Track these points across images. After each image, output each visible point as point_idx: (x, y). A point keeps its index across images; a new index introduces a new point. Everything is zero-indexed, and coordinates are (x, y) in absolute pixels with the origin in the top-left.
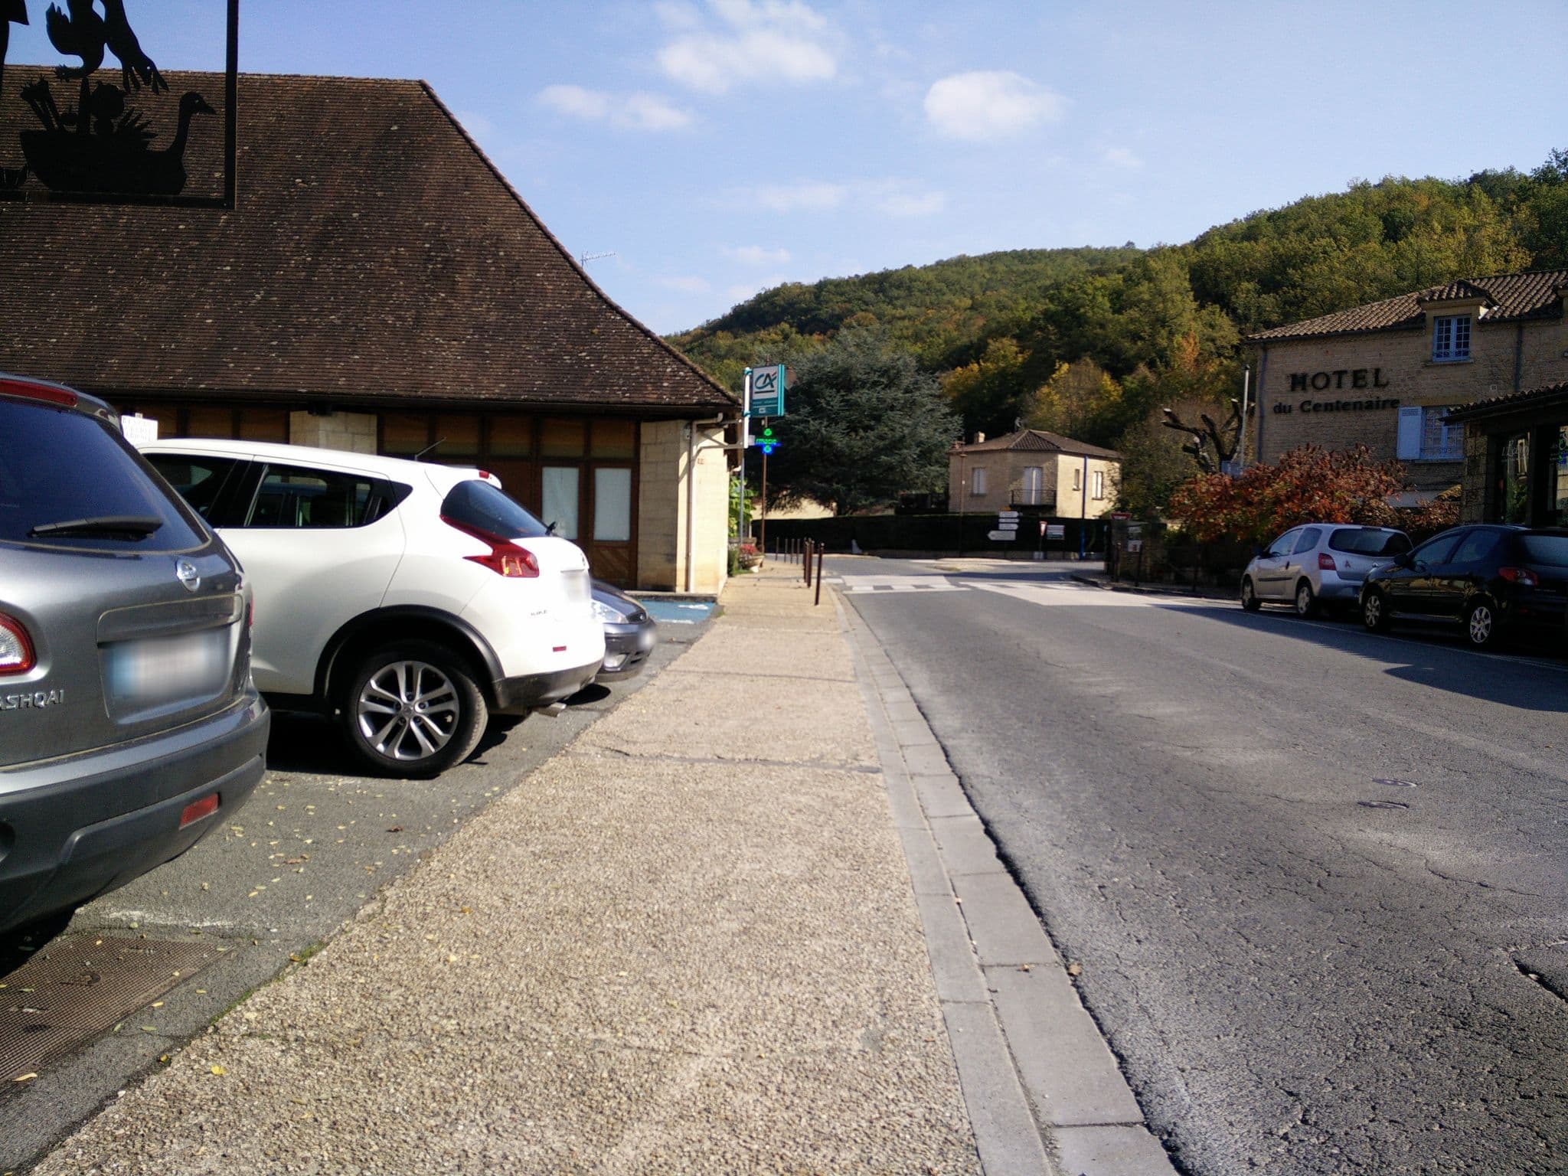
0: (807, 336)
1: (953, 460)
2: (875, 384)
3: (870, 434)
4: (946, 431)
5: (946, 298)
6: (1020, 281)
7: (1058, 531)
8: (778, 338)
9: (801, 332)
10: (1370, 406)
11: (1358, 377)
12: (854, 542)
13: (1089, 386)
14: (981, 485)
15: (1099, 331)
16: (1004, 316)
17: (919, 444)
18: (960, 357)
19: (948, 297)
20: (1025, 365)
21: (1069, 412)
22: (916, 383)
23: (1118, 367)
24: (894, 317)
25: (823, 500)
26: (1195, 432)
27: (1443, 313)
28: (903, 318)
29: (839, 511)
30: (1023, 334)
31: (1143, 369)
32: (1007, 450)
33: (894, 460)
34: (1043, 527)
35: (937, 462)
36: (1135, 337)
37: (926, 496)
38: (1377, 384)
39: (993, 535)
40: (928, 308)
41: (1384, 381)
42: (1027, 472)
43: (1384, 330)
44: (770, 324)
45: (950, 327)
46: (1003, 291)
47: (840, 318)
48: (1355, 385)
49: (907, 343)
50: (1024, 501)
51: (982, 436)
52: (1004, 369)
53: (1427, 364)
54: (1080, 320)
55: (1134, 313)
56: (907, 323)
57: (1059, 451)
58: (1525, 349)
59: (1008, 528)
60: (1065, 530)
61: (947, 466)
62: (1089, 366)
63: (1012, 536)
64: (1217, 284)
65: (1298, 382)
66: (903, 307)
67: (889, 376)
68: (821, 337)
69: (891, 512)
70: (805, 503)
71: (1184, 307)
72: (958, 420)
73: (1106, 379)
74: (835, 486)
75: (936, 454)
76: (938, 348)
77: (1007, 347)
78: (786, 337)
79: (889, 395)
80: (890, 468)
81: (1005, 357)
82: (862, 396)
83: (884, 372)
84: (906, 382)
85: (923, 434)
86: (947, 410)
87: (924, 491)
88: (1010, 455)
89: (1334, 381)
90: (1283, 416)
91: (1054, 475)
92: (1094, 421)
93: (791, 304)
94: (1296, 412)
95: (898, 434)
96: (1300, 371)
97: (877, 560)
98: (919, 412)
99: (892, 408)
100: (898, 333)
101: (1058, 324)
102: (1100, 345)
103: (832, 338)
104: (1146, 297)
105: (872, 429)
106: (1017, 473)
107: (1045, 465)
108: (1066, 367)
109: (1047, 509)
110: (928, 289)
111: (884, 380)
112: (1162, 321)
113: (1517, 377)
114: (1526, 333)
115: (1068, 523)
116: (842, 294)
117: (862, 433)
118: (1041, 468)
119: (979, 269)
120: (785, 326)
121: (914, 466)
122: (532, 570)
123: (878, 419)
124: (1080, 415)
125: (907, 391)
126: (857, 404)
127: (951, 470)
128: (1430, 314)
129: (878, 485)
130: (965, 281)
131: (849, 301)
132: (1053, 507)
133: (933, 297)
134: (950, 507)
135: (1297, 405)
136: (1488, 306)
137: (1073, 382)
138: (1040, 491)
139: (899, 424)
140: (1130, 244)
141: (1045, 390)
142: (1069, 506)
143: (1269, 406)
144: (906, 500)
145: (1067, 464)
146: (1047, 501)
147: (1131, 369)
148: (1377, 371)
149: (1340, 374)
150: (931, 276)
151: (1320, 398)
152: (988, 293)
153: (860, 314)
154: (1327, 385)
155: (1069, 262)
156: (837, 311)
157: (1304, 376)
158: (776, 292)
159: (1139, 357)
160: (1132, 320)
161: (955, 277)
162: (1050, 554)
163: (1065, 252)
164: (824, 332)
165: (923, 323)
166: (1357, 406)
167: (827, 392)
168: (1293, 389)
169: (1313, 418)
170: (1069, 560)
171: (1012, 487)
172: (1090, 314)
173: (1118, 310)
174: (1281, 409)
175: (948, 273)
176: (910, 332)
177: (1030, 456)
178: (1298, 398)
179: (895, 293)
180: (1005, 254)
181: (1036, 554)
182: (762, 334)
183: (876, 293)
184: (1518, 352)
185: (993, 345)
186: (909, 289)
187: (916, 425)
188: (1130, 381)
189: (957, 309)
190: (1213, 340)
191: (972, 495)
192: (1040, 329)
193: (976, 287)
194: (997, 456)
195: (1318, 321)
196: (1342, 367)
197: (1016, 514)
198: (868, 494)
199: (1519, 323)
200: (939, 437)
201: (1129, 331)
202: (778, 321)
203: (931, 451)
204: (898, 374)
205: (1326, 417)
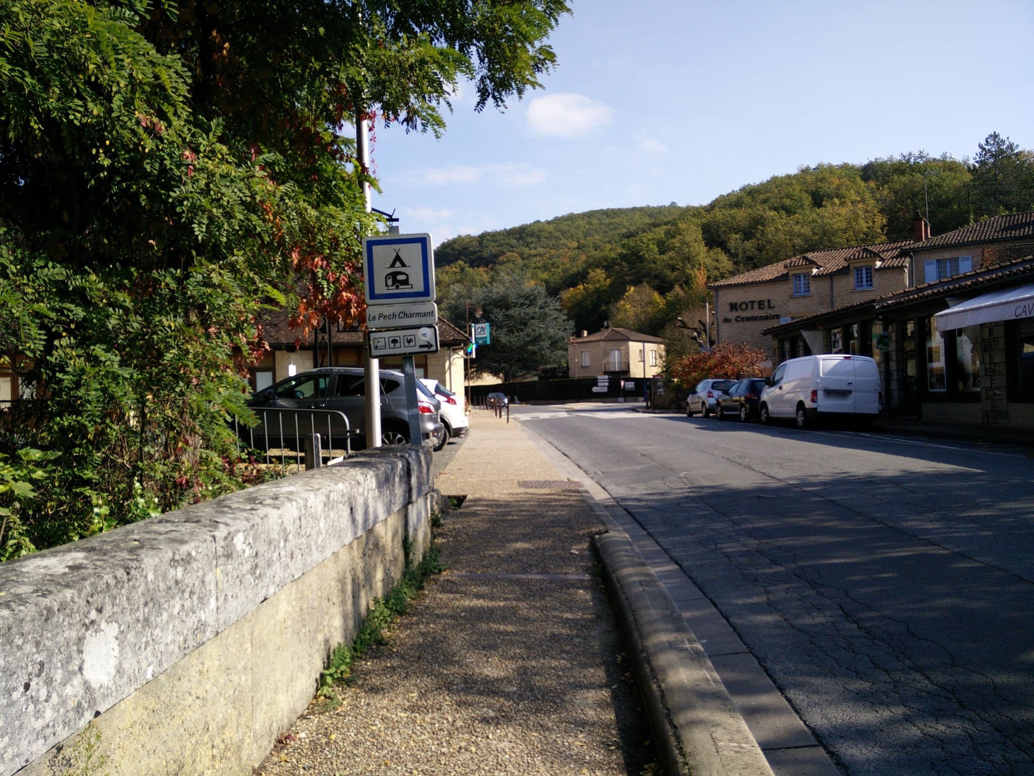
0: (476, 269)
1: (570, 348)
2: (522, 304)
3: (521, 333)
4: (565, 329)
5: (561, 242)
6: (607, 229)
7: (631, 385)
8: (458, 270)
9: (472, 266)
10: (767, 318)
11: (761, 303)
12: (516, 397)
13: (647, 299)
14: (586, 361)
15: (652, 265)
16: (597, 254)
17: (550, 338)
18: (572, 281)
19: (564, 241)
20: (611, 285)
21: (637, 316)
22: (546, 302)
23: (663, 288)
24: (530, 255)
25: (495, 373)
26: (695, 329)
27: (797, 272)
28: (536, 256)
29: (505, 380)
30: (608, 266)
31: (677, 288)
32: (600, 340)
33: (536, 348)
34: (622, 383)
35: (561, 348)
36: (673, 268)
37: (555, 369)
38: (769, 307)
39: (595, 389)
40: (551, 248)
41: (772, 305)
42: (612, 352)
43: (771, 281)
44: (452, 262)
45: (566, 261)
46: (597, 237)
47: (496, 256)
48: (760, 308)
49: (539, 272)
50: (612, 369)
51: (585, 333)
52: (599, 288)
53: (792, 297)
54: (641, 259)
55: (671, 254)
56: (538, 258)
57: (629, 340)
58: (835, 289)
59: (602, 386)
60: (635, 385)
61: (566, 350)
62: (646, 288)
63: (605, 390)
64: (719, 236)
65: (733, 307)
66: (535, 248)
67: (530, 299)
68: (485, 269)
69: (536, 379)
70: (485, 375)
71: (700, 250)
72: (572, 323)
73: (656, 296)
74: (503, 365)
75: (560, 344)
76: (557, 276)
77: (599, 276)
78: (462, 270)
79: (531, 310)
80: (534, 353)
81: (599, 281)
82: (515, 312)
83: (527, 297)
84: (540, 302)
85: (552, 332)
86: (565, 317)
87: (555, 366)
88: (602, 343)
89: (750, 305)
90: (728, 324)
91: (628, 353)
92: (651, 320)
93: (465, 249)
94: (733, 321)
95: (537, 333)
96: (734, 301)
97: (530, 406)
98: (549, 320)
99: (533, 318)
100: (533, 265)
101: (629, 262)
102: (653, 273)
103: (492, 269)
104: (678, 245)
105: (522, 330)
106: (606, 354)
107: (622, 348)
108: (632, 289)
109: (624, 373)
110: (550, 236)
111: (527, 302)
112: (688, 259)
113: (832, 302)
114: (835, 281)
115: (636, 380)
116: (496, 242)
117: (516, 333)
118: (619, 350)
119: (581, 222)
120: (461, 262)
121: (548, 351)
122: (455, 403)
123: (525, 324)
124: (642, 317)
125: (541, 308)
126: (512, 316)
127: (569, 353)
128: (791, 273)
129: (528, 362)
130: (573, 231)
131: (501, 245)
132: (628, 372)
133: (554, 242)
134: (570, 374)
135: (734, 318)
136: (818, 268)
137: (637, 298)
138: (620, 363)
139: (537, 327)
140: (673, 203)
141: (622, 302)
142: (636, 371)
143: (721, 319)
144: (545, 371)
145: (634, 347)
146: (624, 368)
147: (670, 288)
148: (769, 301)
149: (752, 302)
150: (551, 228)
151: (744, 314)
152: (588, 238)
153: (509, 254)
154: (747, 308)
155: (636, 217)
156: (494, 252)
157: (736, 304)
158: (454, 241)
159: (676, 280)
160: (671, 258)
161: (566, 228)
162: (627, 399)
163: (634, 209)
164: (486, 266)
165: (548, 259)
166: (762, 318)
167: (495, 310)
168: (731, 310)
169: (741, 324)
170: (638, 401)
171: (604, 362)
172: (647, 256)
173: (662, 253)
174: (727, 320)
175: (562, 226)
176: (541, 264)
177: (613, 343)
178: (733, 315)
179: (530, 239)
180: (597, 211)
181: (620, 399)
182: (447, 268)
183: (518, 240)
184: (832, 290)
185: (592, 274)
186: (538, 237)
187: (547, 328)
188: (670, 296)
189: (569, 248)
190: (718, 269)
191: (582, 367)
192: (619, 265)
193: (581, 235)
194: (595, 344)
195: (742, 276)
196: (752, 299)
197: (607, 377)
198: (522, 368)
199: (831, 276)
200: (561, 334)
201: (669, 265)
202: (457, 260)
203: (557, 342)
204: (535, 299)
205: (748, 324)
